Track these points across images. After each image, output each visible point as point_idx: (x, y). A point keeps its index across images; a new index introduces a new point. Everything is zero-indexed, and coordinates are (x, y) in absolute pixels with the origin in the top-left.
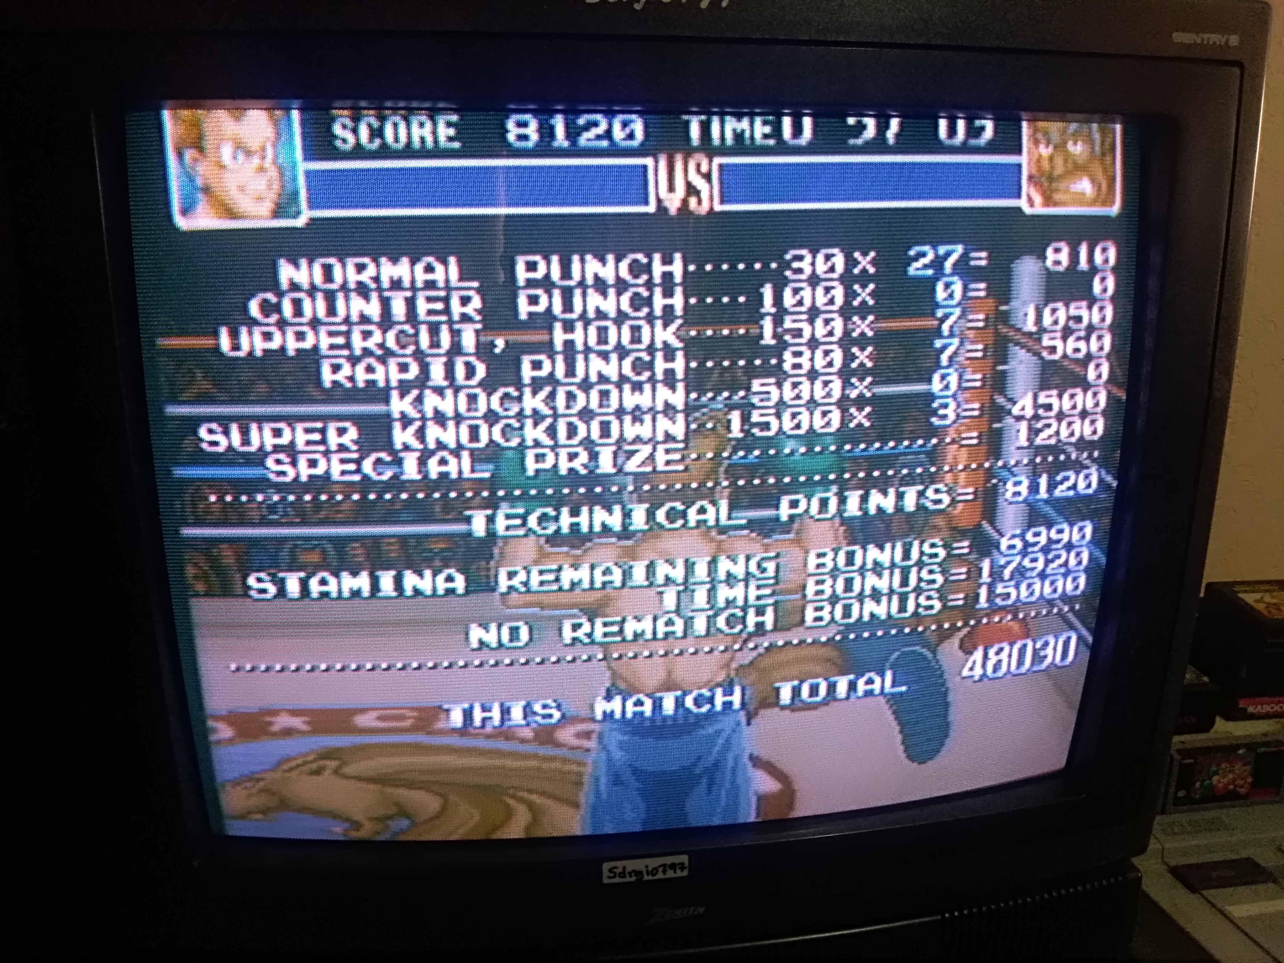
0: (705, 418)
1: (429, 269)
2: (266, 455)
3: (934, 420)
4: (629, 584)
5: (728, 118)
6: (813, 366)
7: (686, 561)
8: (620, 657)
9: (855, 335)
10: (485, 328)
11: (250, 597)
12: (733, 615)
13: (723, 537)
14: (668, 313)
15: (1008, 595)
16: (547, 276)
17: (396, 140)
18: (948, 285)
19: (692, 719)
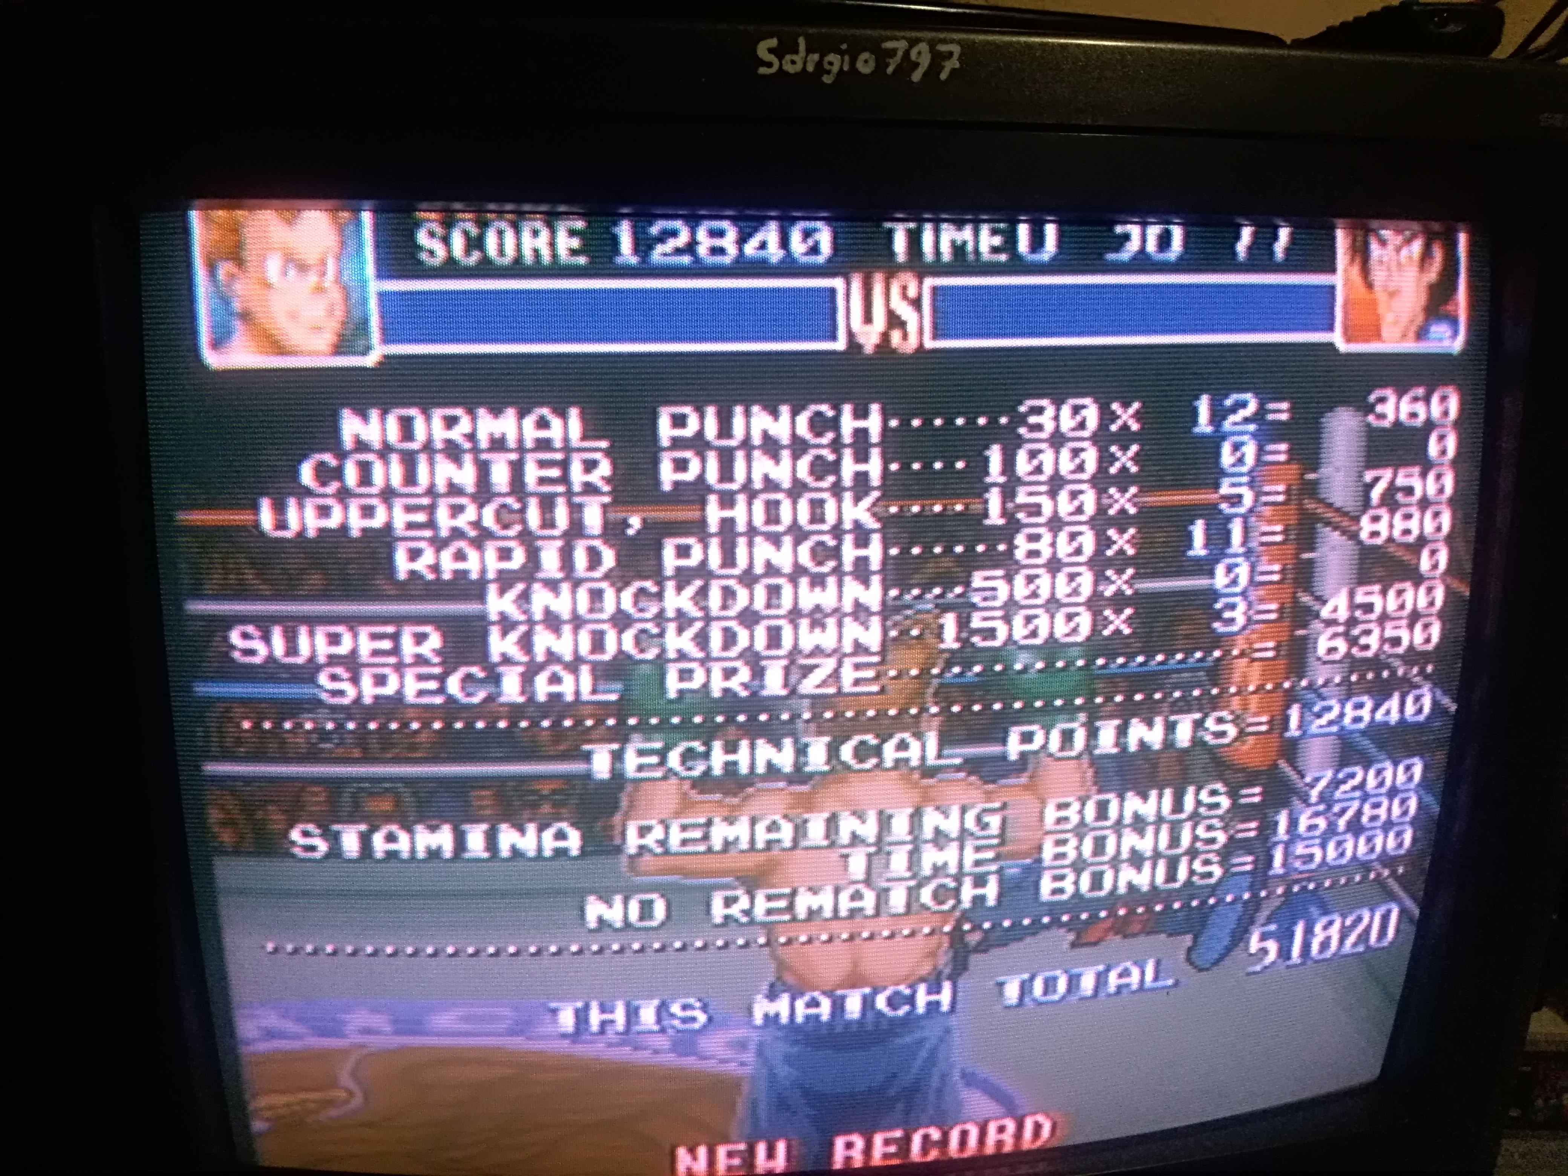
0: (908, 622)
1: (543, 424)
2: (319, 668)
3: (1216, 625)
5: (944, 226)
6: (1054, 553)
7: (881, 813)
8: (789, 942)
9: (1112, 512)
10: (616, 502)
11: (293, 856)
12: (942, 886)
13: (931, 781)
14: (861, 484)
15: (1311, 857)
16: (700, 434)
17: (501, 252)
18: (1236, 447)
19: (884, 1025)
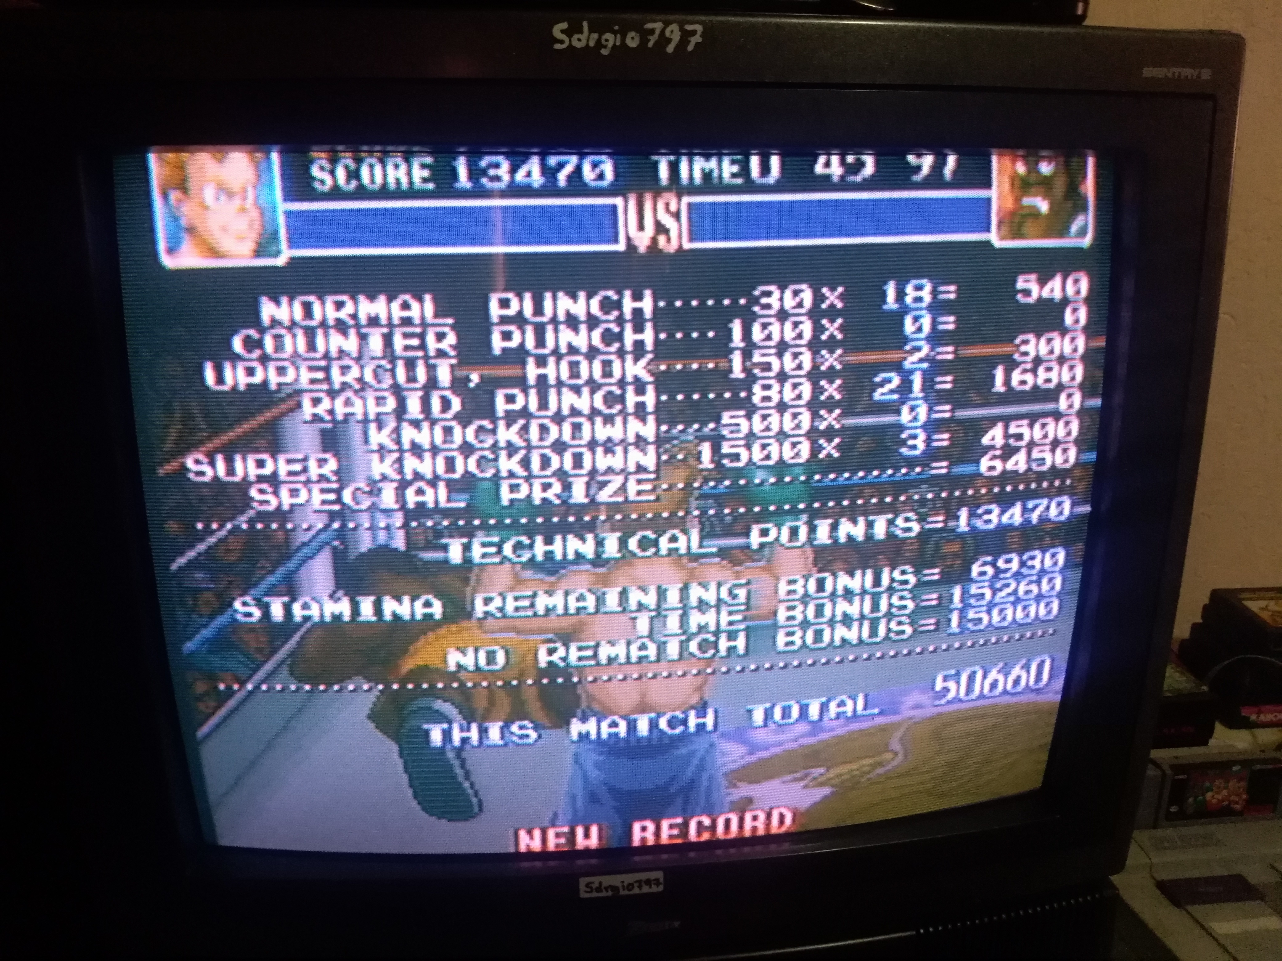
0: (675, 449)
1: (406, 306)
2: (250, 484)
3: (903, 450)
4: (603, 610)
5: (696, 158)
6: (782, 398)
7: (659, 588)
8: (595, 680)
9: (823, 368)
10: (460, 363)
11: (236, 620)
12: (705, 640)
13: (695, 565)
14: (639, 349)
15: (980, 620)
16: (520, 313)
17: (373, 181)
18: (916, 319)
19: (666, 741)
